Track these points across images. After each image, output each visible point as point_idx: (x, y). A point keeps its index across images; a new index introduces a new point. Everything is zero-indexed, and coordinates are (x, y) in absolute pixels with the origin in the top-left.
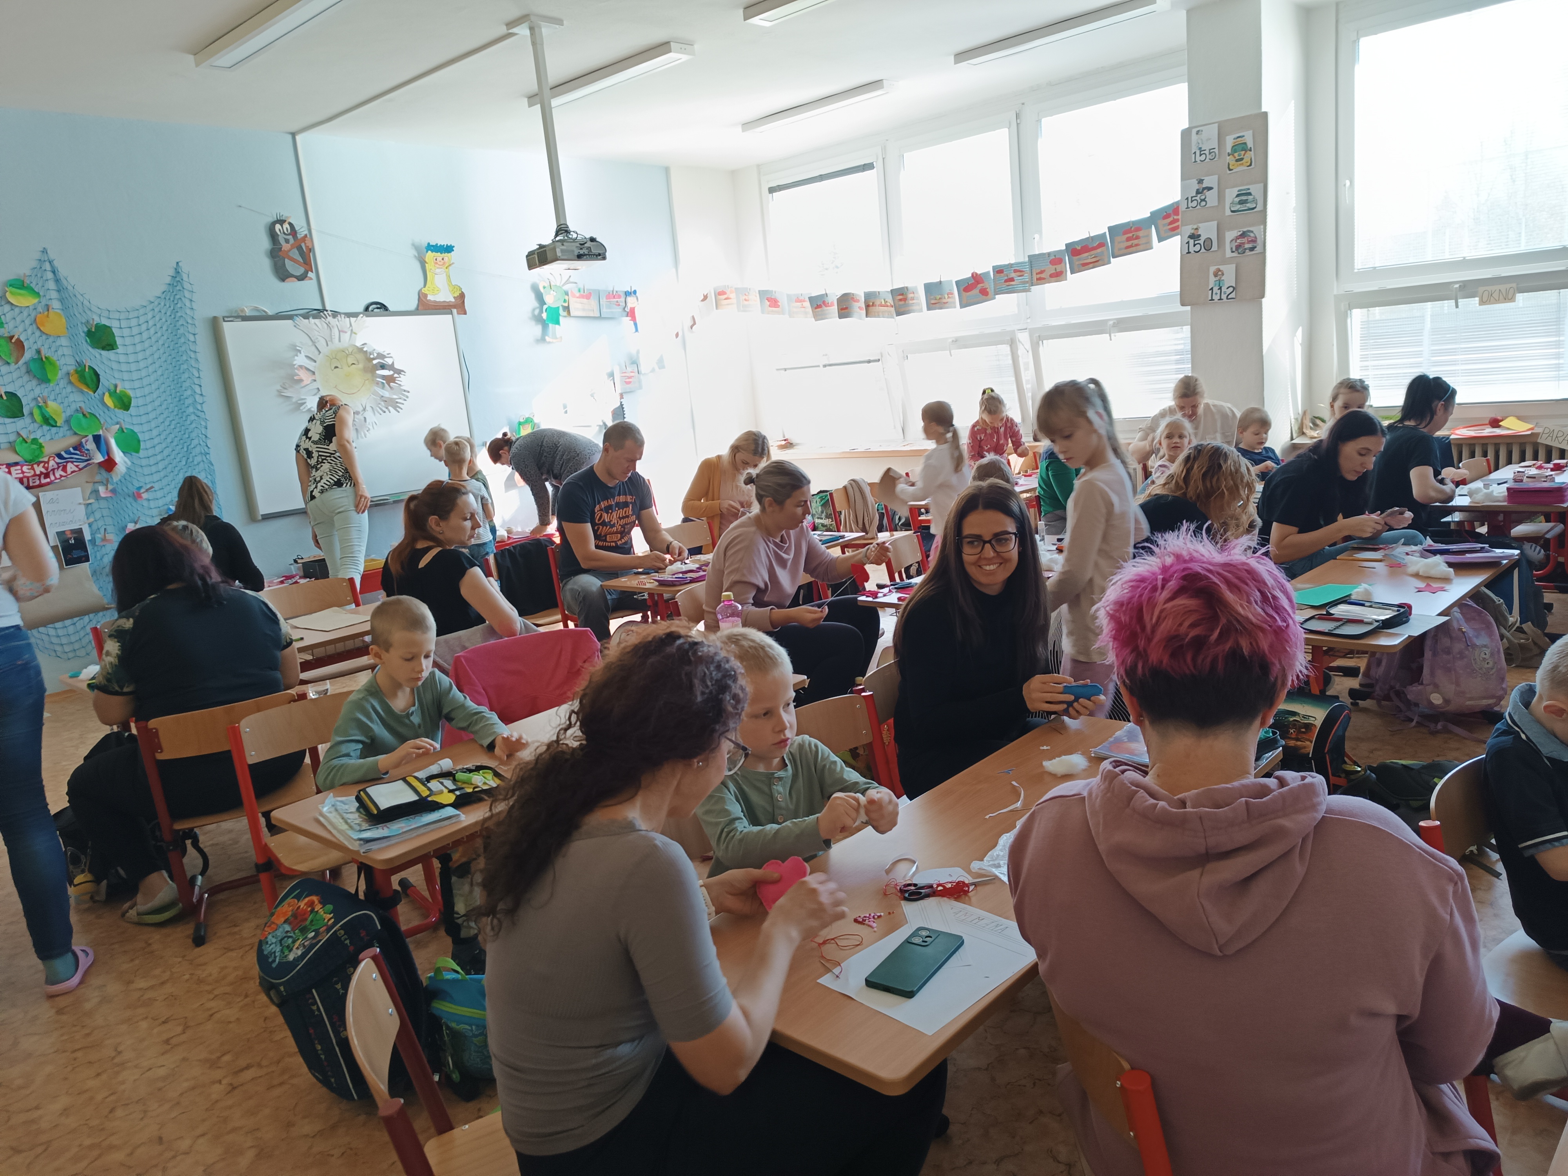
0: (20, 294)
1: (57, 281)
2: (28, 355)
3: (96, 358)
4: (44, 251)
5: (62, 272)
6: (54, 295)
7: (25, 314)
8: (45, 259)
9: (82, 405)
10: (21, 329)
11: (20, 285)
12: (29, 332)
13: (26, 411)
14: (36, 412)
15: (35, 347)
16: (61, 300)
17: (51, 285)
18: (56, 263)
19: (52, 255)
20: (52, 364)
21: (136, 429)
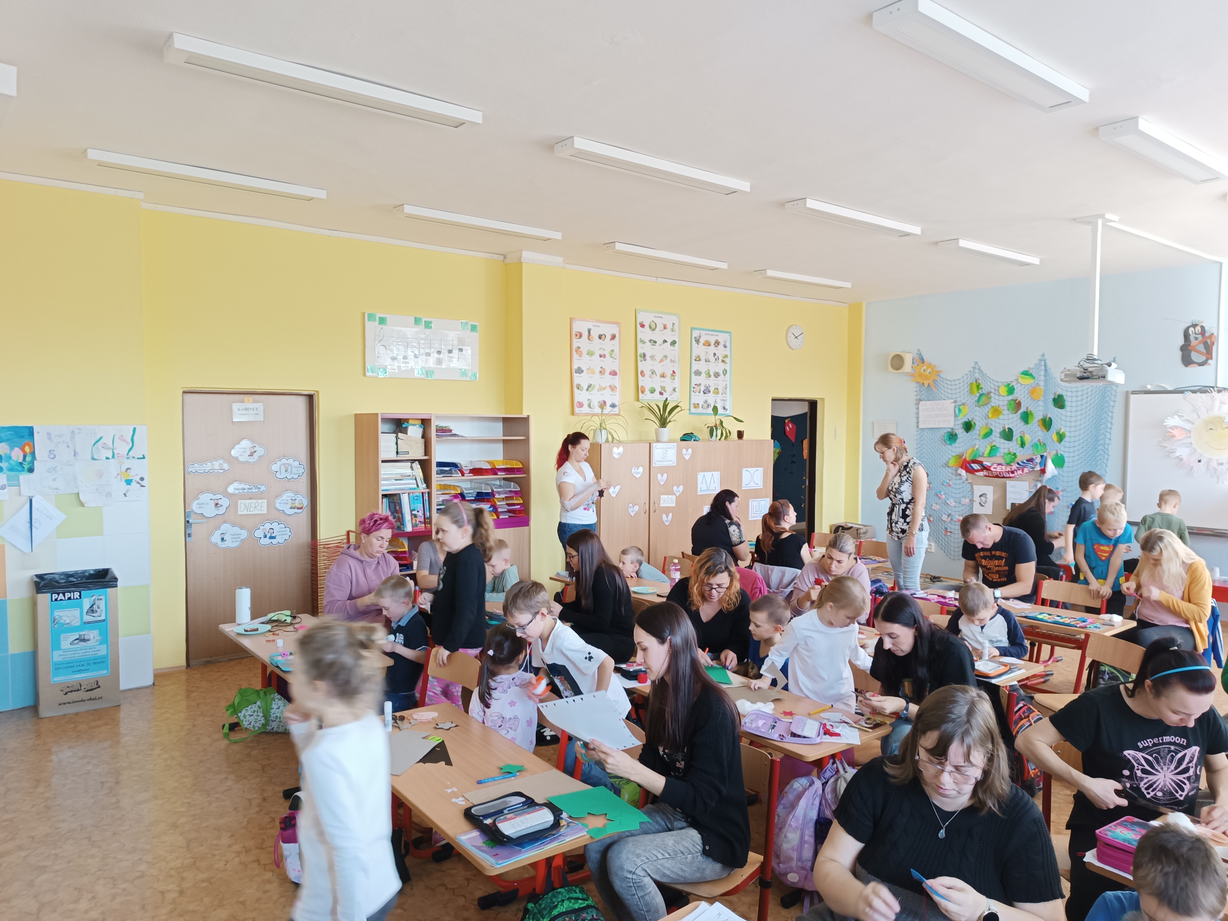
0: (1025, 378)
1: (1046, 370)
2: (1023, 409)
3: (1054, 413)
4: (1043, 355)
5: (1049, 365)
6: (1042, 378)
7: (1027, 388)
8: (1043, 360)
9: (1040, 438)
10: (1023, 396)
11: (1026, 373)
12: (1026, 397)
13: (1014, 438)
14: (1019, 439)
15: (1027, 406)
16: (1046, 381)
17: (1042, 373)
18: (1047, 362)
19: (1046, 357)
20: (1032, 414)
21: (1065, 455)
